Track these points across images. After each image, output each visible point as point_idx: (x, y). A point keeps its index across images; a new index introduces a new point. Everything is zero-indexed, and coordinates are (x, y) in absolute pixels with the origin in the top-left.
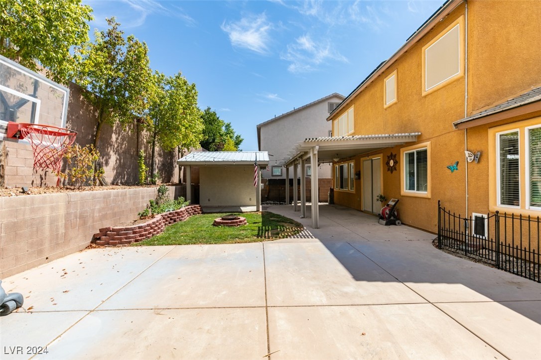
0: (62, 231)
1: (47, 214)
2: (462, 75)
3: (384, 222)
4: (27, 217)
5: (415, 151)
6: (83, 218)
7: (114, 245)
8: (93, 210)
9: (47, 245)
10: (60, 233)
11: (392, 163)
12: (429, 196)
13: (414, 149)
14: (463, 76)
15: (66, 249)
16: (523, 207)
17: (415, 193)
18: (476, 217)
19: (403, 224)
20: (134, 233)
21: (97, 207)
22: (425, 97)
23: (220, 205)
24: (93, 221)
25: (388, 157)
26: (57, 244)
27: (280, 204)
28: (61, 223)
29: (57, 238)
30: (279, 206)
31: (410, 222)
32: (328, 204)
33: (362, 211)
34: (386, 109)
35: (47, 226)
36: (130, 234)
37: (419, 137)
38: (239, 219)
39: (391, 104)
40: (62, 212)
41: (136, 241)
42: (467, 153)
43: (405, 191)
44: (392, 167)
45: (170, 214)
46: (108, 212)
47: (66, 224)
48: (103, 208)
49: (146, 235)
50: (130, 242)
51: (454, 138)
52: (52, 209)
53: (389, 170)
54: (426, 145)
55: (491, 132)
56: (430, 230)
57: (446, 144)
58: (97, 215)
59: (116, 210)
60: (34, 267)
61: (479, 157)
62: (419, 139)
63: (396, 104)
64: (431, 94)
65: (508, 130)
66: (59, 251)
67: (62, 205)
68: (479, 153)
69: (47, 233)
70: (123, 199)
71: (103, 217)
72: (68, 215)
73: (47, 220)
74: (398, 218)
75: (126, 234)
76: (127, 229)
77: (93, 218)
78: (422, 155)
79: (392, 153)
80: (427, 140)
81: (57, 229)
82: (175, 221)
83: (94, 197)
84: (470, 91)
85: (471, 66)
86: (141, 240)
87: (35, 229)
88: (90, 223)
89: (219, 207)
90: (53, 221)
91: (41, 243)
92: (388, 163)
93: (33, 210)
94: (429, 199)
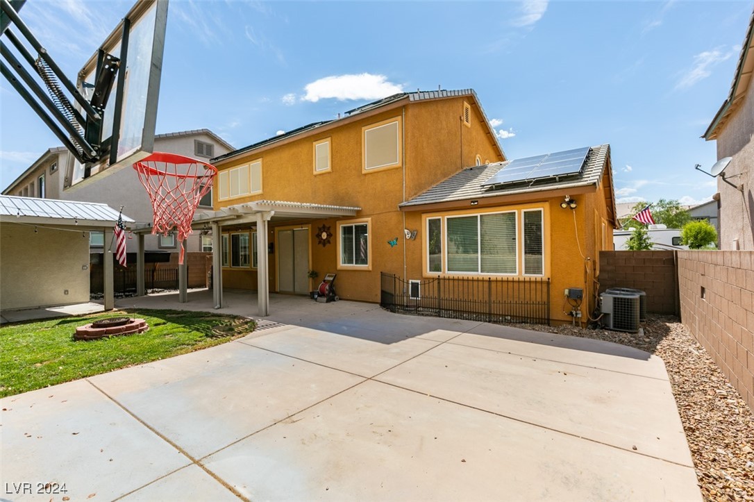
2: (401, 165)
3: (325, 299)
5: (354, 225)
11: (324, 236)
12: (370, 269)
13: (353, 224)
14: (400, 168)
16: (444, 272)
17: (354, 266)
18: (412, 283)
19: (340, 299)
22: (365, 175)
25: (320, 229)
27: (127, 296)
30: (123, 299)
31: (349, 296)
32: (207, 289)
33: (277, 293)
34: (315, 176)
37: (358, 212)
39: (323, 172)
42: (406, 231)
43: (341, 264)
44: (324, 240)
51: (393, 218)
53: (320, 242)
54: (367, 221)
55: (424, 216)
56: (371, 301)
57: (386, 222)
61: (415, 235)
62: (359, 214)
63: (329, 173)
64: (371, 173)
65: (435, 217)
68: (416, 232)
74: (335, 294)
78: (362, 230)
79: (324, 225)
80: (368, 216)
84: (407, 181)
85: (407, 161)
92: (319, 236)
94: (369, 271)
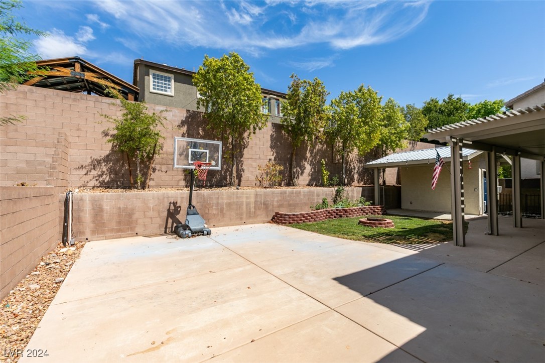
0: (253, 210)
1: (244, 200)
4: (235, 200)
6: (266, 205)
7: (278, 223)
8: (273, 201)
9: (244, 216)
10: (252, 210)
15: (255, 220)
20: (289, 218)
21: (276, 199)
23: (423, 209)
24: (273, 207)
26: (250, 216)
28: (252, 206)
29: (250, 214)
35: (244, 206)
36: (287, 218)
38: (385, 221)
40: (252, 200)
41: (290, 223)
45: (337, 210)
46: (285, 203)
47: (255, 207)
48: (280, 200)
49: (297, 221)
50: (285, 223)
52: (247, 198)
58: (275, 204)
59: (291, 202)
60: (238, 225)
66: (251, 220)
67: (253, 196)
69: (245, 209)
70: (298, 196)
71: (280, 206)
72: (256, 202)
73: (245, 203)
75: (284, 218)
76: (285, 215)
77: (273, 205)
81: (250, 209)
82: (341, 216)
83: (273, 193)
86: (292, 223)
87: (238, 207)
88: (270, 208)
89: (422, 212)
90: (248, 204)
91: (242, 214)
93: (237, 198)
